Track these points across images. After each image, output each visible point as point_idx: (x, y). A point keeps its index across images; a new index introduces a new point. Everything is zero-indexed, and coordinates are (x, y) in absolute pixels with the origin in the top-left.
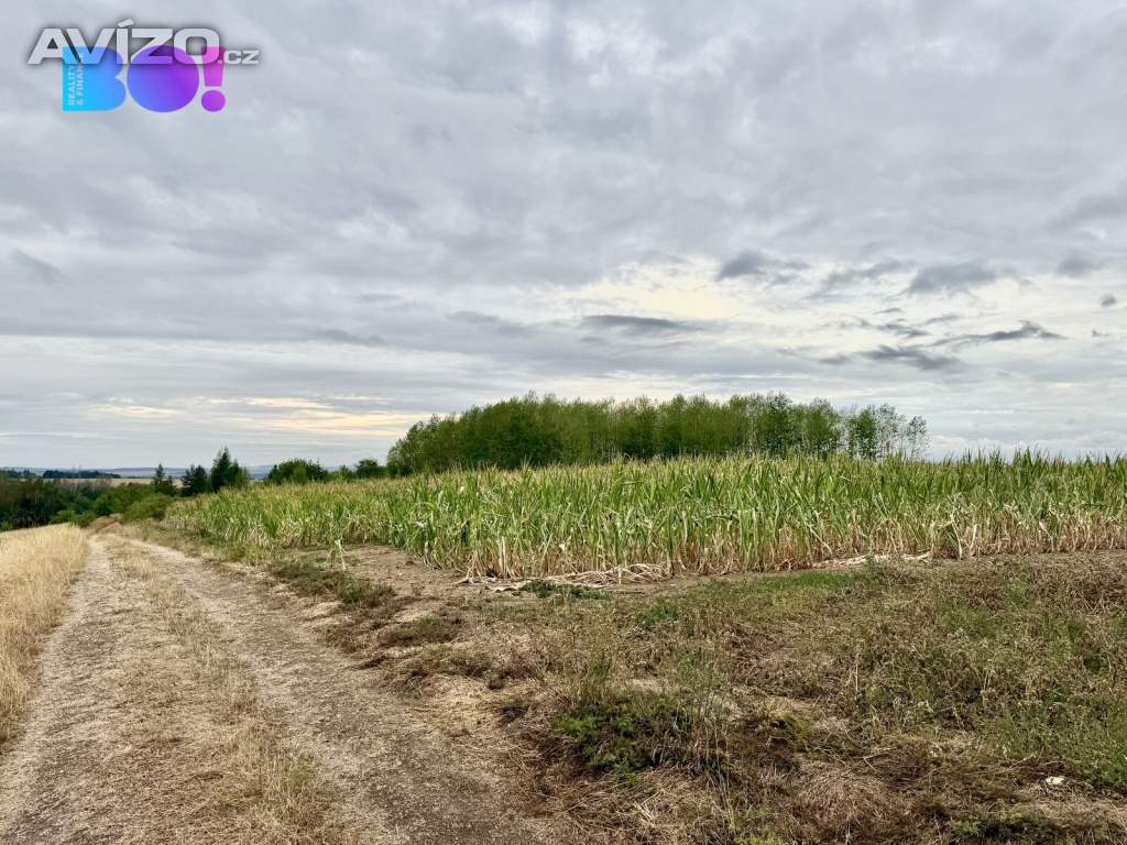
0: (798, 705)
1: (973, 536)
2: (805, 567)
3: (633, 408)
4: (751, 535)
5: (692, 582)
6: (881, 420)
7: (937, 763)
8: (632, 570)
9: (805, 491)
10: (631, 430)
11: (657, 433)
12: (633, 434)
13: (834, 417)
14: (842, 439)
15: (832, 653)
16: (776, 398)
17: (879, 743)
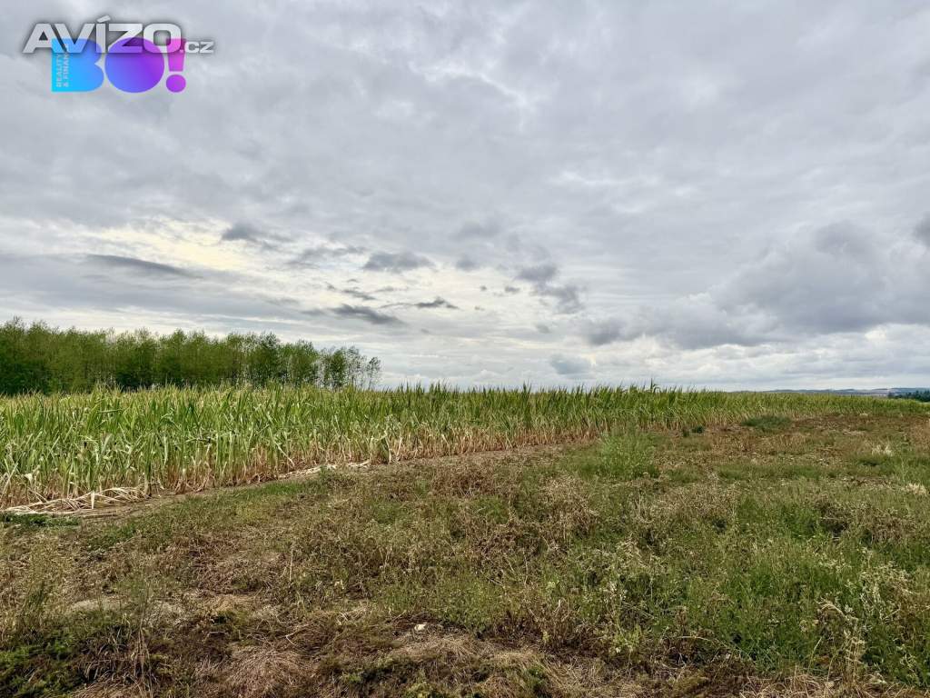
0: (240, 600)
1: (399, 447)
2: (272, 478)
3: (132, 340)
4: (227, 455)
5: (169, 501)
6: (349, 359)
7: (340, 630)
8: (107, 494)
9: (276, 415)
10: (130, 360)
11: (155, 364)
12: (131, 364)
13: (314, 355)
14: (319, 373)
15: (278, 550)
16: (268, 337)
17: (301, 621)
